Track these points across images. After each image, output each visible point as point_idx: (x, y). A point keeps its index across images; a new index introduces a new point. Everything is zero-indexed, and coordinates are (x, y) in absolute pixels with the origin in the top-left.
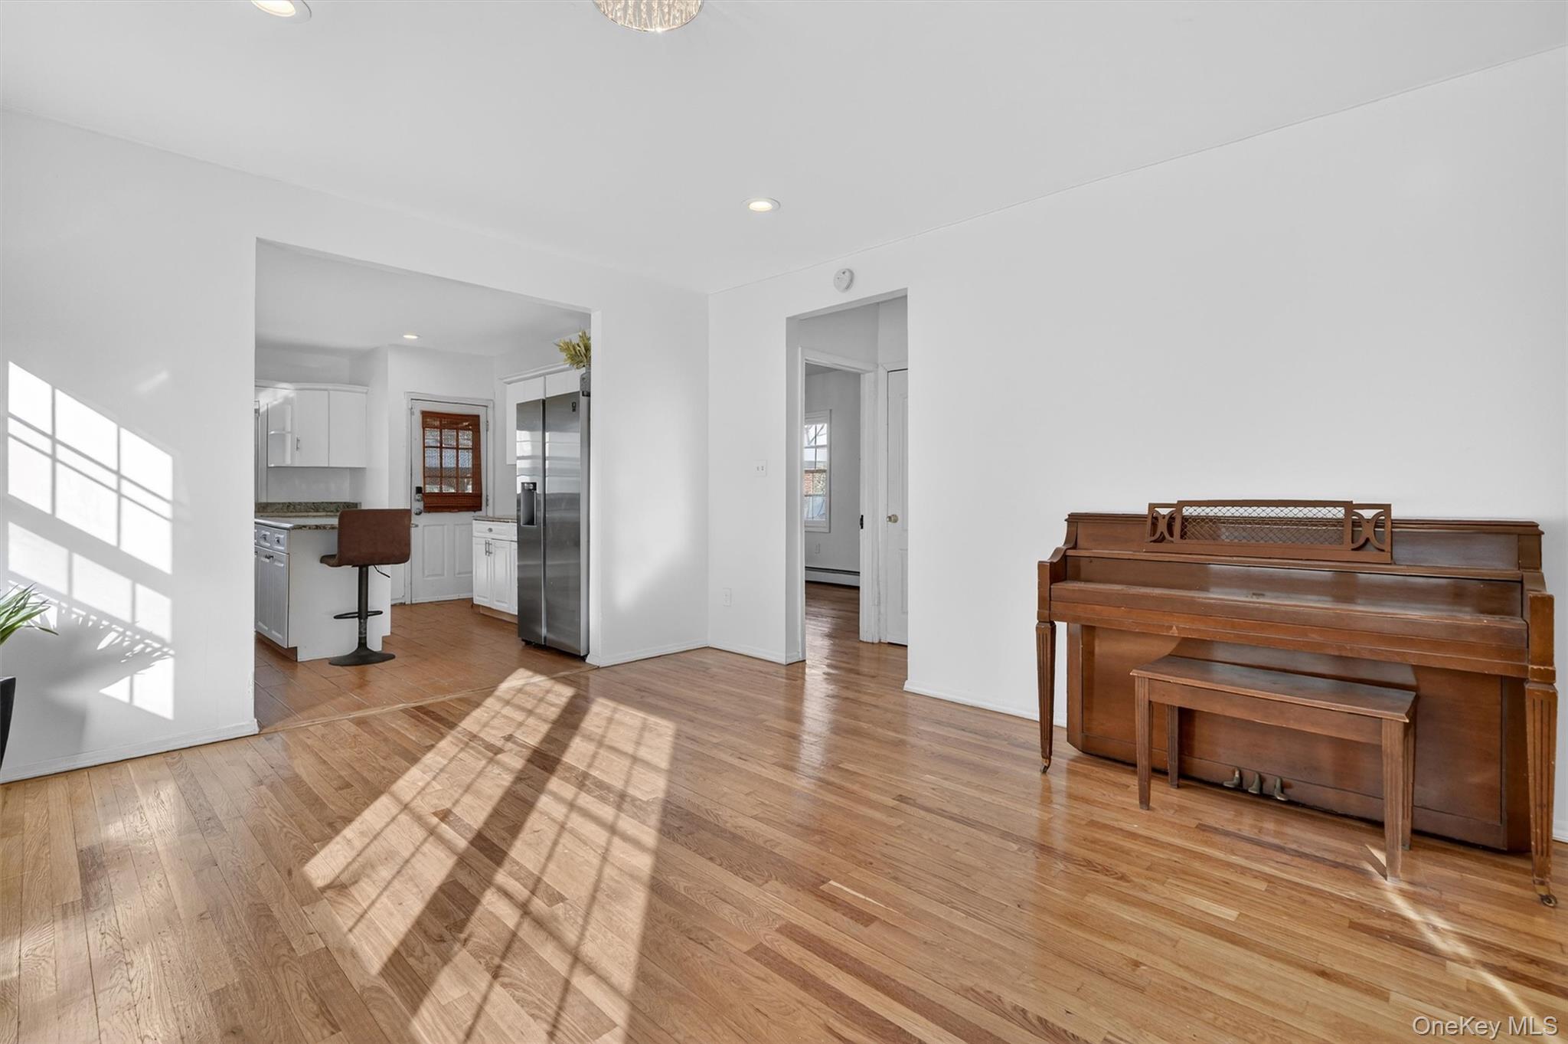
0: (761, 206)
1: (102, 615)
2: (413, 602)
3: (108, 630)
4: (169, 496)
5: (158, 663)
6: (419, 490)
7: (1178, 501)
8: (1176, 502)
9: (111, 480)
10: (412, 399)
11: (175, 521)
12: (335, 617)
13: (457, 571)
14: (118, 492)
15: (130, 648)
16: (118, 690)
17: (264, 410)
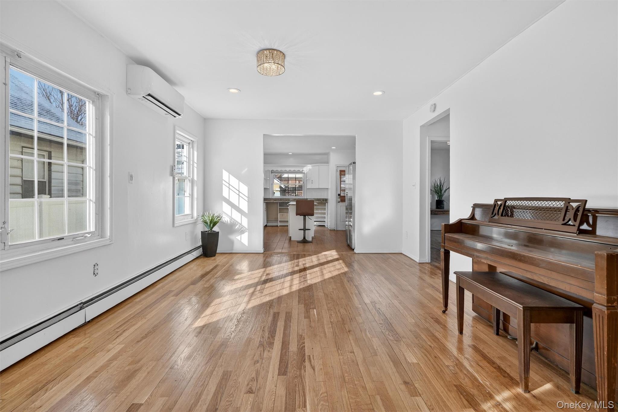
0: (378, 93)
1: (237, 221)
2: (337, 230)
3: (237, 225)
4: (247, 195)
5: (245, 233)
6: (339, 195)
7: (505, 198)
8: (503, 199)
9: (237, 192)
10: (337, 167)
11: (248, 202)
12: (299, 230)
13: (341, 221)
14: (239, 195)
15: (241, 229)
16: (238, 238)
17: (306, 172)
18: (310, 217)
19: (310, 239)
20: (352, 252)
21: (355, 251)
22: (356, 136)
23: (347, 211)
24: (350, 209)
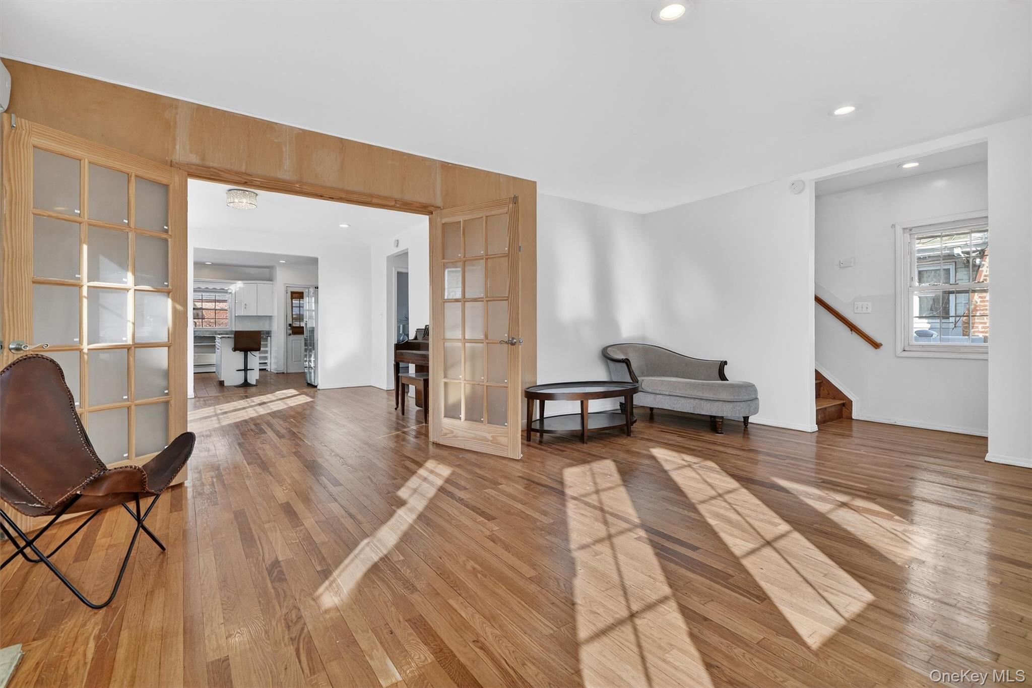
2: (287, 372)
6: (290, 325)
10: (287, 286)
17: (233, 292)
18: (254, 353)
19: (254, 383)
20: (315, 389)
21: (318, 387)
22: (319, 257)
23: (307, 347)
24: (310, 345)
